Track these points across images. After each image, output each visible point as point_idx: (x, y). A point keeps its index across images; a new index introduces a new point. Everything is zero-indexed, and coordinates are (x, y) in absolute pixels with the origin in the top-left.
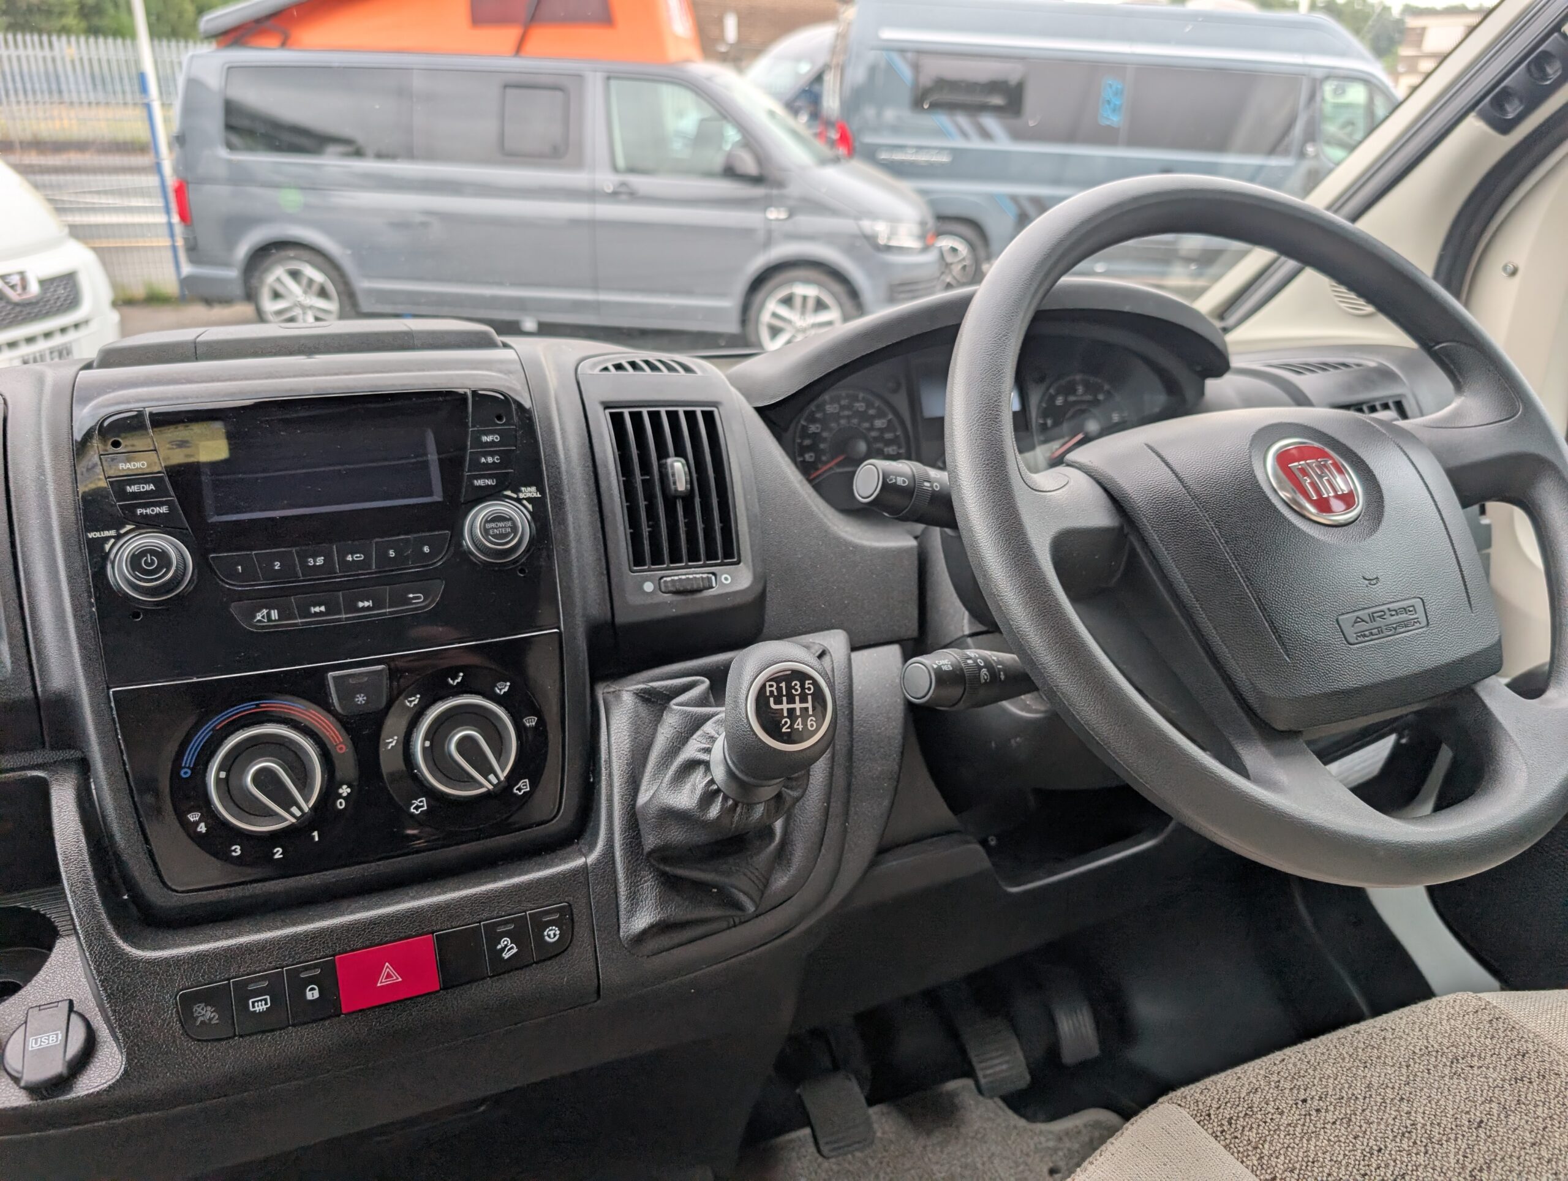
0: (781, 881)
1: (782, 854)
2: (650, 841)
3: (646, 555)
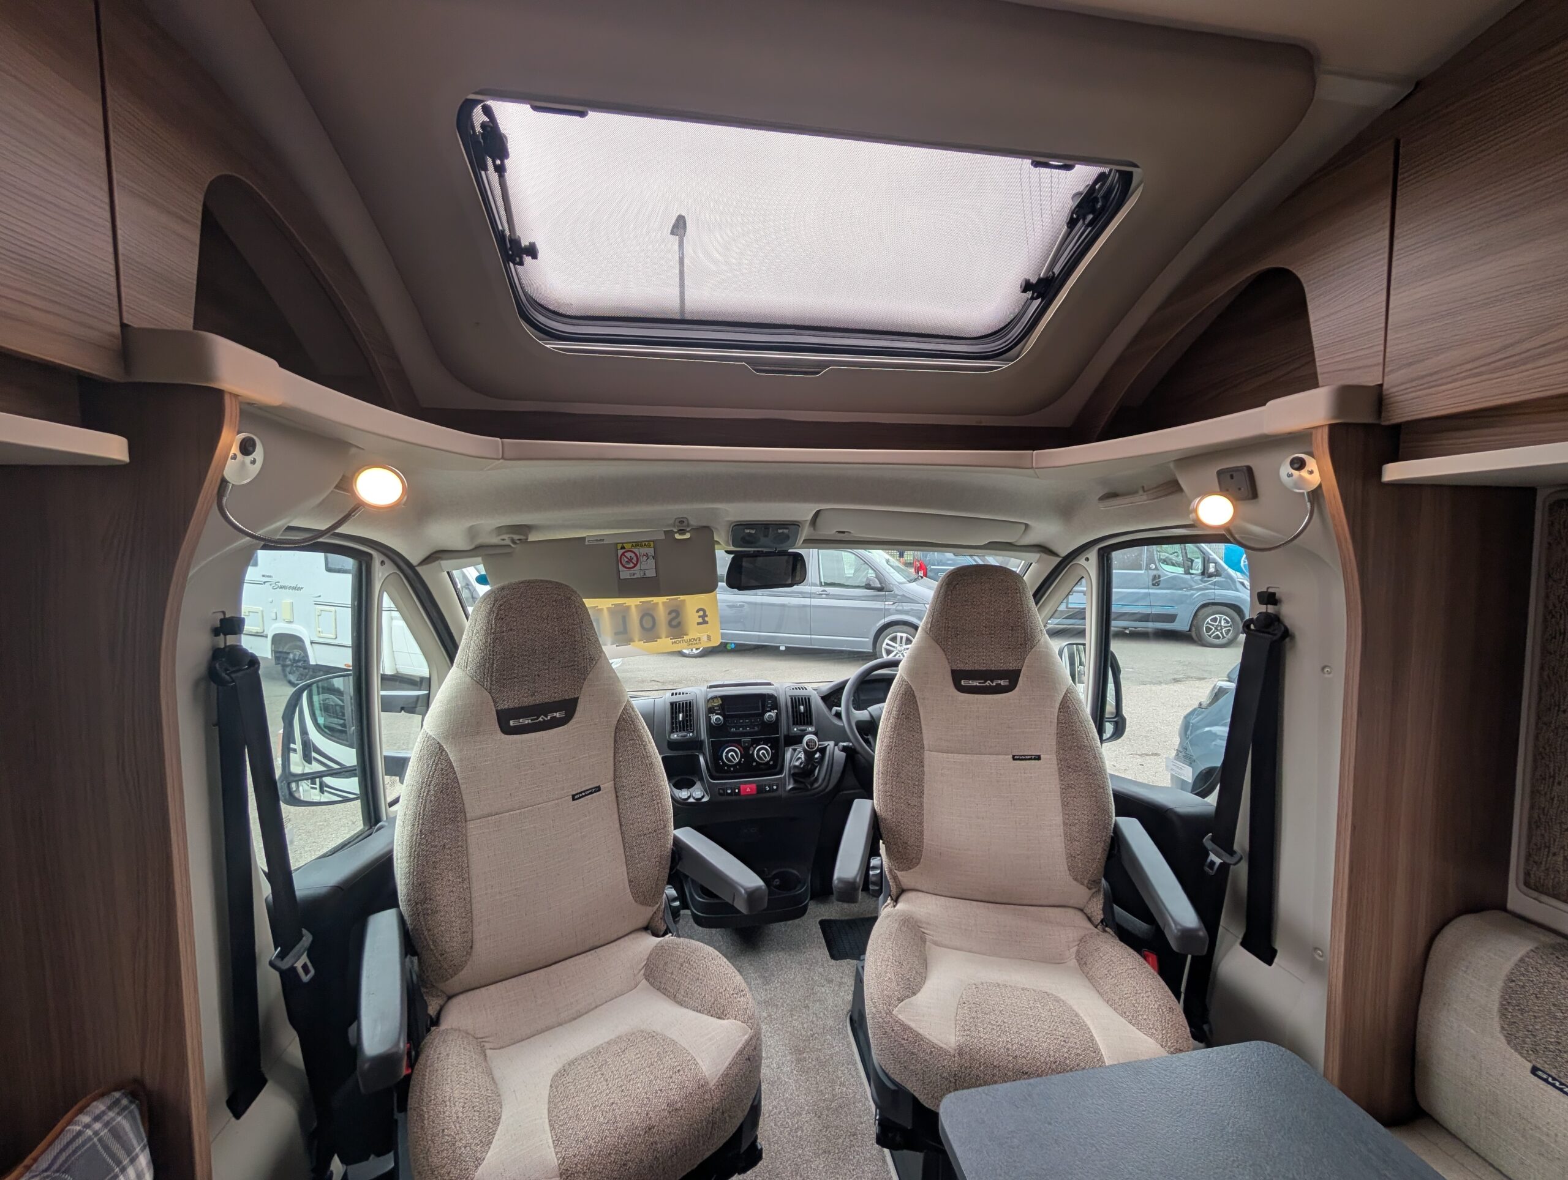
0: (816, 785)
1: (817, 779)
2: (792, 772)
3: (795, 723)
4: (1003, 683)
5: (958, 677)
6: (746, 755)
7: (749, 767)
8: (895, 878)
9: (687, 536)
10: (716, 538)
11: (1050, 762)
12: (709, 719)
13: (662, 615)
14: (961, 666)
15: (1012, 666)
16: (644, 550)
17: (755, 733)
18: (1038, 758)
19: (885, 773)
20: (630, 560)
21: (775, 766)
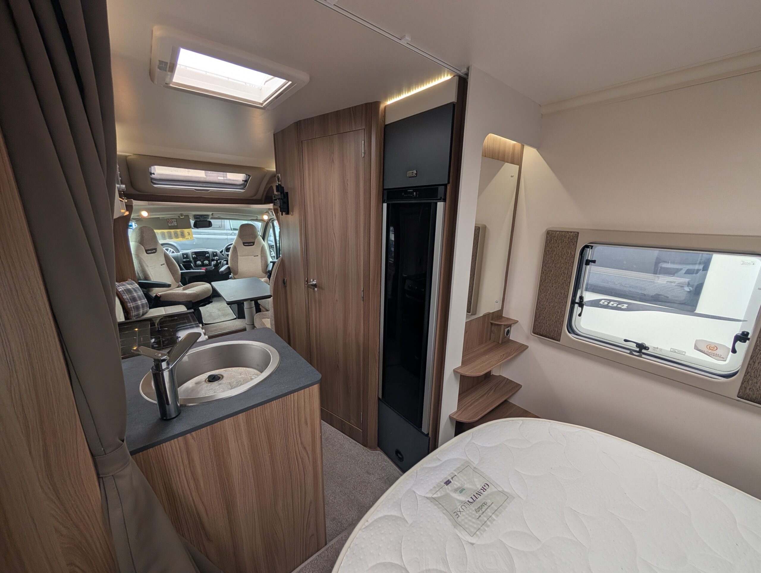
1: (219, 267)
2: (214, 265)
3: (213, 257)
4: (252, 244)
5: (244, 243)
6: (202, 262)
7: (203, 265)
8: (234, 277)
9: (183, 217)
10: (190, 217)
11: (260, 256)
12: (192, 256)
13: (179, 233)
14: (244, 242)
15: (253, 241)
16: (173, 220)
17: (205, 259)
18: (258, 256)
19: (230, 260)
20: (170, 222)
21: (210, 264)
